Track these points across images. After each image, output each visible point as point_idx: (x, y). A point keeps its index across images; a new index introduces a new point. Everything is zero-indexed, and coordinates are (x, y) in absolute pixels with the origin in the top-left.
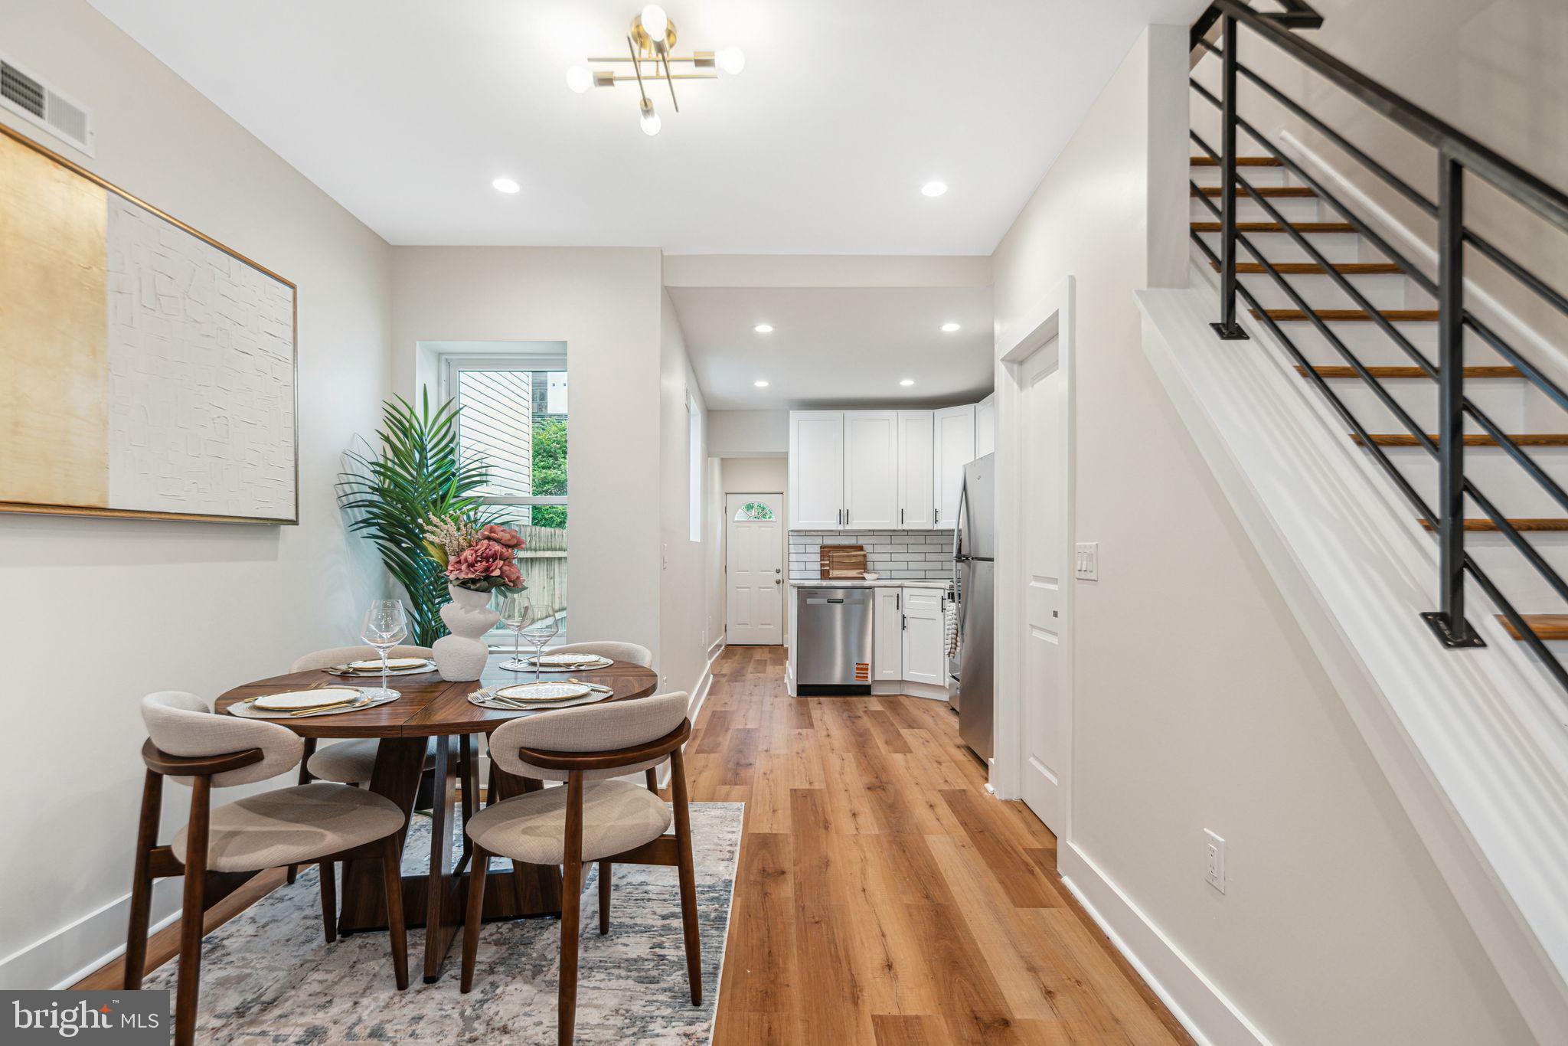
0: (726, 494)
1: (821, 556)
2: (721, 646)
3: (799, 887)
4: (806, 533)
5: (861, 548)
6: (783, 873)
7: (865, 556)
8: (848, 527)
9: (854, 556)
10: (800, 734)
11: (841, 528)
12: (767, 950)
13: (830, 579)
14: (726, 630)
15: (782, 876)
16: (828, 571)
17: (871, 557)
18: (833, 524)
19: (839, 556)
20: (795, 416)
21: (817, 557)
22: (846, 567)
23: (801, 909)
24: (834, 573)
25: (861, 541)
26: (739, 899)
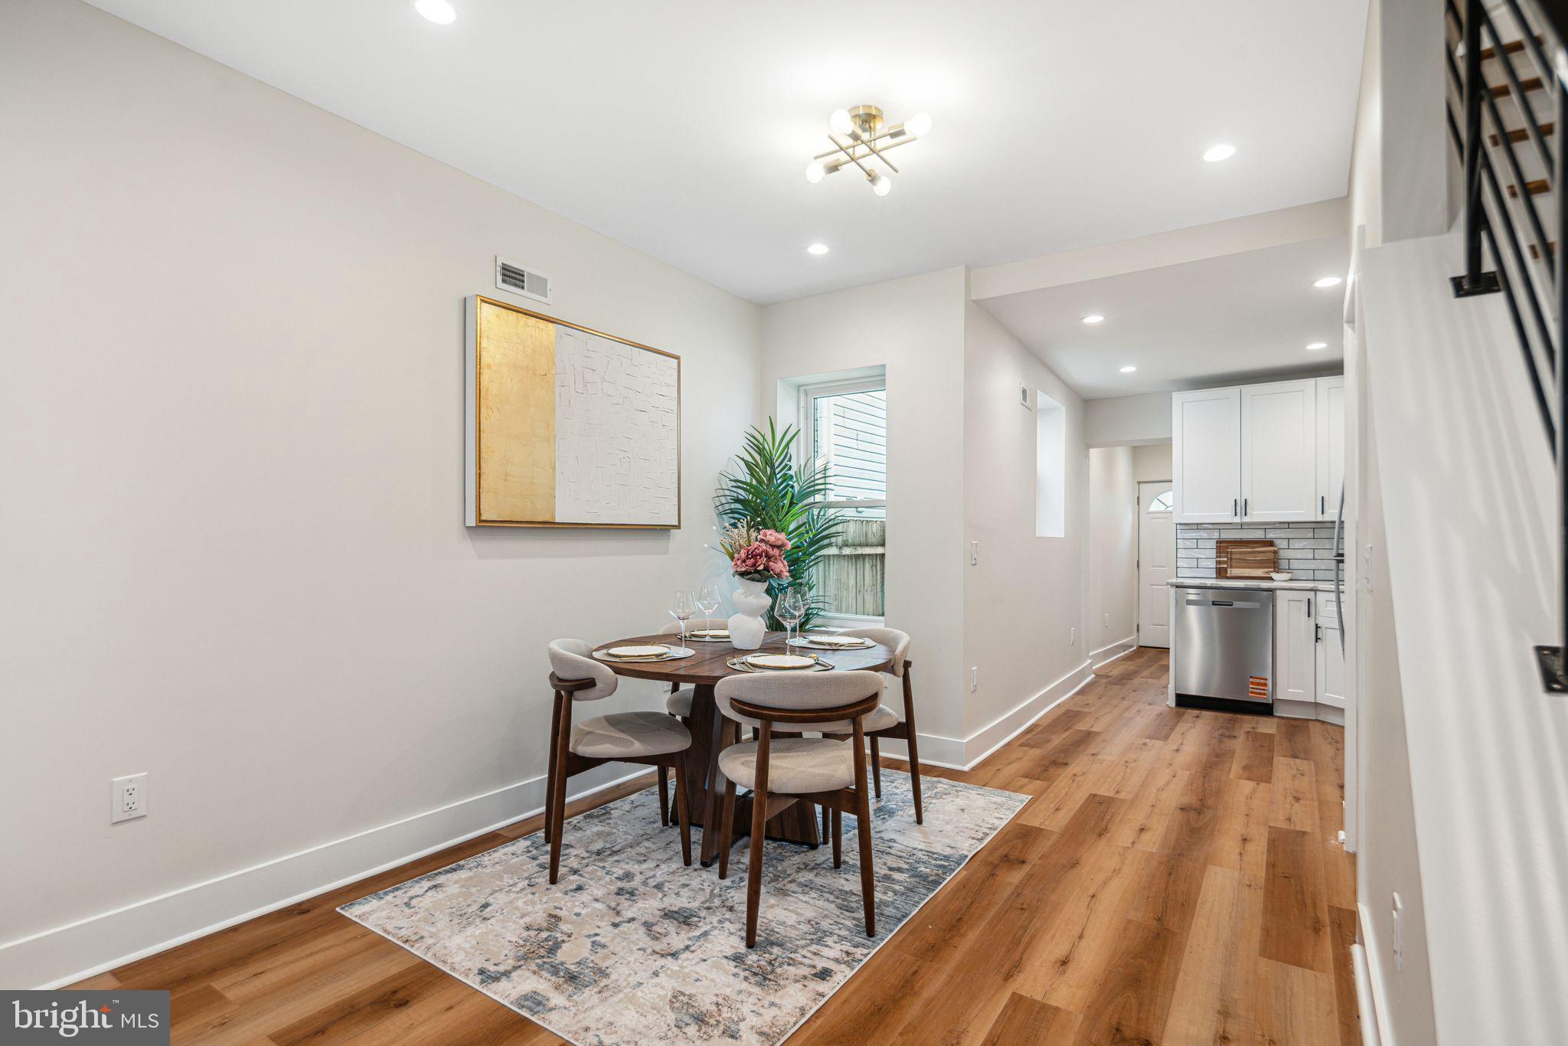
0: (1139, 483)
1: (1217, 553)
2: (1132, 646)
3: (1030, 876)
4: (1198, 526)
5: (1271, 543)
6: (1023, 862)
7: (1275, 552)
8: (1246, 519)
9: (1260, 552)
10: (1145, 744)
11: (1237, 520)
12: (959, 916)
13: (1228, 578)
14: (1138, 630)
15: (1021, 865)
16: (1225, 570)
17: (1283, 554)
18: (1226, 516)
19: (1241, 553)
20: (1178, 399)
21: (1213, 553)
22: (1247, 565)
23: (1015, 894)
24: (1235, 572)
25: (1271, 535)
26: (964, 873)
